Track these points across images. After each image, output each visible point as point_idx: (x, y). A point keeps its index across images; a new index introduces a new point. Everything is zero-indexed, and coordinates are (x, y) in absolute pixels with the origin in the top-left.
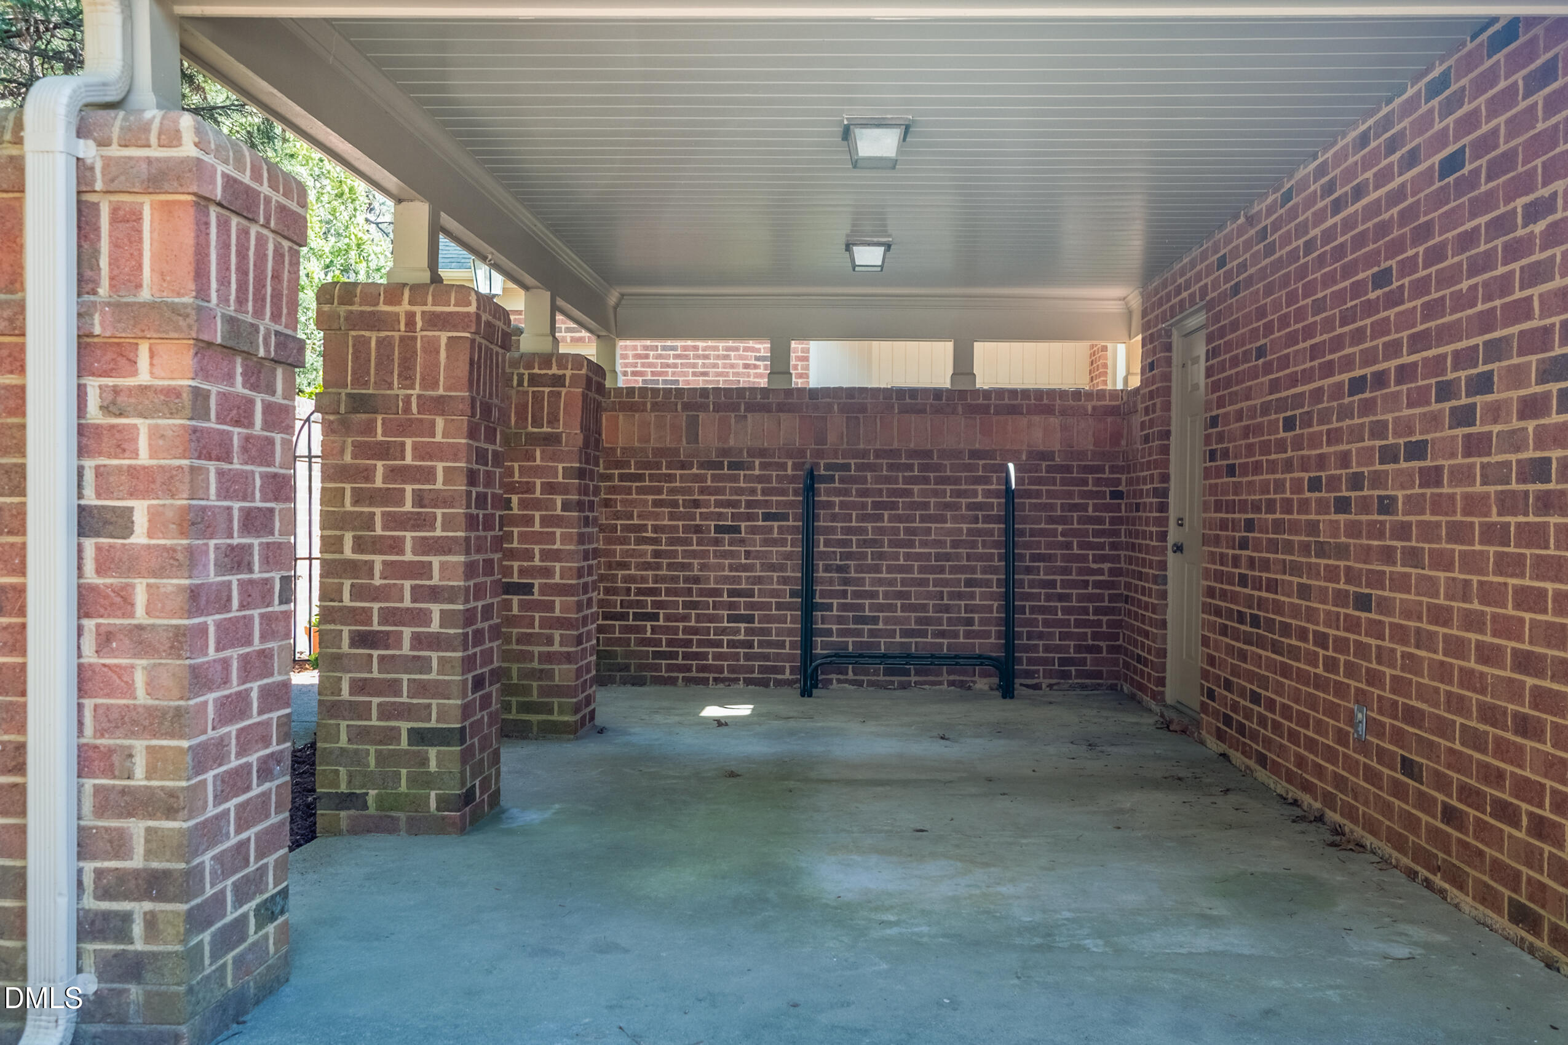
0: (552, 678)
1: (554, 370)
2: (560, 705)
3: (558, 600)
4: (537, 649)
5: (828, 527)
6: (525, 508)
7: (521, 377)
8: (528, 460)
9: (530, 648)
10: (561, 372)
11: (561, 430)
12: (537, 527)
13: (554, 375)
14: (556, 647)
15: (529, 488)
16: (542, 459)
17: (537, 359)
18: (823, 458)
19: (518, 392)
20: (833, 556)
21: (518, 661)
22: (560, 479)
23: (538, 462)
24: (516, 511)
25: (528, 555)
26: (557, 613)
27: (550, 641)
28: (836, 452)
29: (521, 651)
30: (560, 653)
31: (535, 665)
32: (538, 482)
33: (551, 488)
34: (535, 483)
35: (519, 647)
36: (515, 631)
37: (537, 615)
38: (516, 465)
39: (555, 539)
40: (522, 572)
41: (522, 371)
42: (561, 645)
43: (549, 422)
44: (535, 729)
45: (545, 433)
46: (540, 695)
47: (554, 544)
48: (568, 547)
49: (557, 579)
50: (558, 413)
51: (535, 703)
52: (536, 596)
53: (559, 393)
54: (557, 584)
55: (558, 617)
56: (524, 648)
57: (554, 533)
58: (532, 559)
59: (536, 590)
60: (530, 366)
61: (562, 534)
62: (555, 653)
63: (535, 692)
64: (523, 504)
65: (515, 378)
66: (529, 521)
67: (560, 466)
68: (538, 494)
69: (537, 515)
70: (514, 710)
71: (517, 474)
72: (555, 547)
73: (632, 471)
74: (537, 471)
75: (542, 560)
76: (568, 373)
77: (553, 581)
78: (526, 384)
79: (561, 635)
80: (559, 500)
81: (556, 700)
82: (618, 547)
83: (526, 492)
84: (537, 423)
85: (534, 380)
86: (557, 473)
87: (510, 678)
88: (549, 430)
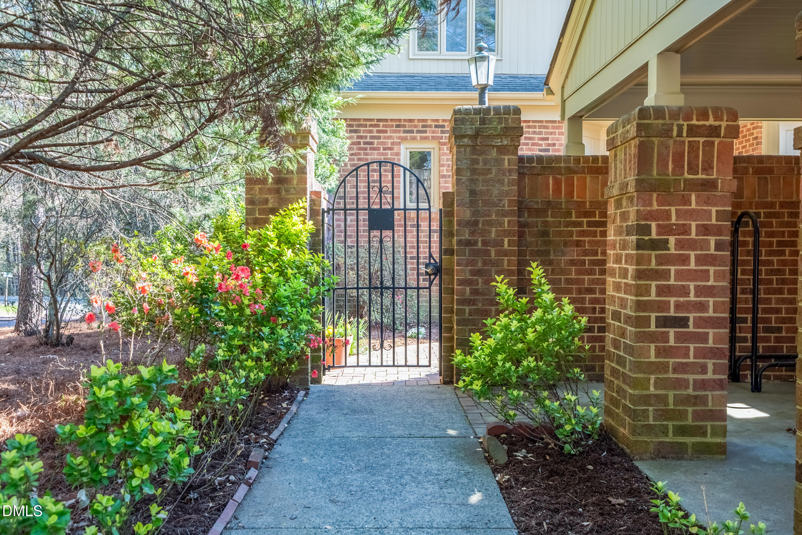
0: (705, 403)
1: (711, 122)
2: (713, 427)
3: (711, 332)
4: (691, 377)
5: (744, 260)
6: (682, 248)
7: (680, 127)
8: (685, 204)
9: (685, 376)
10: (717, 123)
11: (715, 176)
12: (693, 265)
13: (710, 126)
14: (710, 375)
15: (685, 230)
16: (697, 203)
17: (695, 112)
18: (741, 209)
19: (675, 142)
20: (748, 282)
21: (675, 388)
22: (714, 221)
23: (693, 206)
24: (673, 251)
25: (685, 292)
26: (711, 344)
27: (704, 369)
28: (751, 204)
29: (677, 379)
30: (714, 380)
31: (690, 391)
32: (694, 224)
33: (705, 230)
34: (690, 225)
35: (675, 376)
36: (672, 361)
37: (692, 346)
38: (673, 209)
39: (709, 276)
40: (678, 306)
41: (681, 122)
42: (714, 373)
43: (704, 169)
44: (690, 450)
45: (701, 179)
46: (694, 419)
47: (708, 281)
48: (721, 284)
49: (711, 313)
50: (712, 161)
51: (690, 426)
52: (691, 329)
53: (713, 143)
54: (710, 317)
55: (711, 348)
56: (680, 376)
57: (708, 271)
58: (687, 294)
59: (691, 323)
60: (688, 118)
61: (715, 272)
62: (709, 380)
63: (690, 417)
64: (680, 245)
65: (675, 129)
66: (685, 260)
67: (714, 210)
68: (693, 235)
69: (692, 254)
70: (671, 433)
71: (674, 217)
72: (709, 283)
73: (597, 219)
74: (692, 214)
75: (696, 296)
76: (724, 124)
77: (707, 315)
78: (685, 134)
79: (714, 364)
80: (712, 240)
81: (709, 424)
82: (586, 277)
83: (683, 234)
84: (693, 169)
85: (693, 132)
86: (711, 216)
87: (666, 404)
88: (704, 176)
